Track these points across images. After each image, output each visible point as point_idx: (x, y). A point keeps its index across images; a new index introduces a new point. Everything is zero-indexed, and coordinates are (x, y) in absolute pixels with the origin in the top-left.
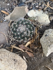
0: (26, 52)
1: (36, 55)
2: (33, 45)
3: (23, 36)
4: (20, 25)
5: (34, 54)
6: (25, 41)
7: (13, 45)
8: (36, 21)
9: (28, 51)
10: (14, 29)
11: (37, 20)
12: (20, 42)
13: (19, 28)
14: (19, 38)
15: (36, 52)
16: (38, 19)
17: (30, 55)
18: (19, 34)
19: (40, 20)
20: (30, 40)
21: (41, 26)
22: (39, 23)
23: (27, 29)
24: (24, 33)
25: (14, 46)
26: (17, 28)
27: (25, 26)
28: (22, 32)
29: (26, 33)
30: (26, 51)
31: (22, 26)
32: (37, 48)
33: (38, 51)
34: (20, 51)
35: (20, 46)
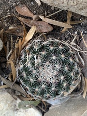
0: (34, 15)
1: (10, 10)
2: (20, 34)
3: (43, 53)
4: (53, 80)
5: (16, 12)
6: (37, 41)
7: (69, 30)
8: (19, 97)
9: (31, 18)
10: (66, 68)
11: (16, 99)
12: (50, 39)
13: (55, 73)
14: (52, 48)
15: (11, 18)
16: (14, 103)
17: (24, 10)
18: (54, 58)
19: (7, 101)
20: (27, 45)
21: (4, 84)
22: (9, 93)
23: (34, 72)
24: (40, 61)
25: (66, 26)
26: (61, 72)
27: (40, 79)
28: (48, 63)
29: (36, 60)
30: (34, 17)
31: (48, 79)
32: (10, 28)
33: (7, 22)
34: (50, 18)
35: (50, 29)
